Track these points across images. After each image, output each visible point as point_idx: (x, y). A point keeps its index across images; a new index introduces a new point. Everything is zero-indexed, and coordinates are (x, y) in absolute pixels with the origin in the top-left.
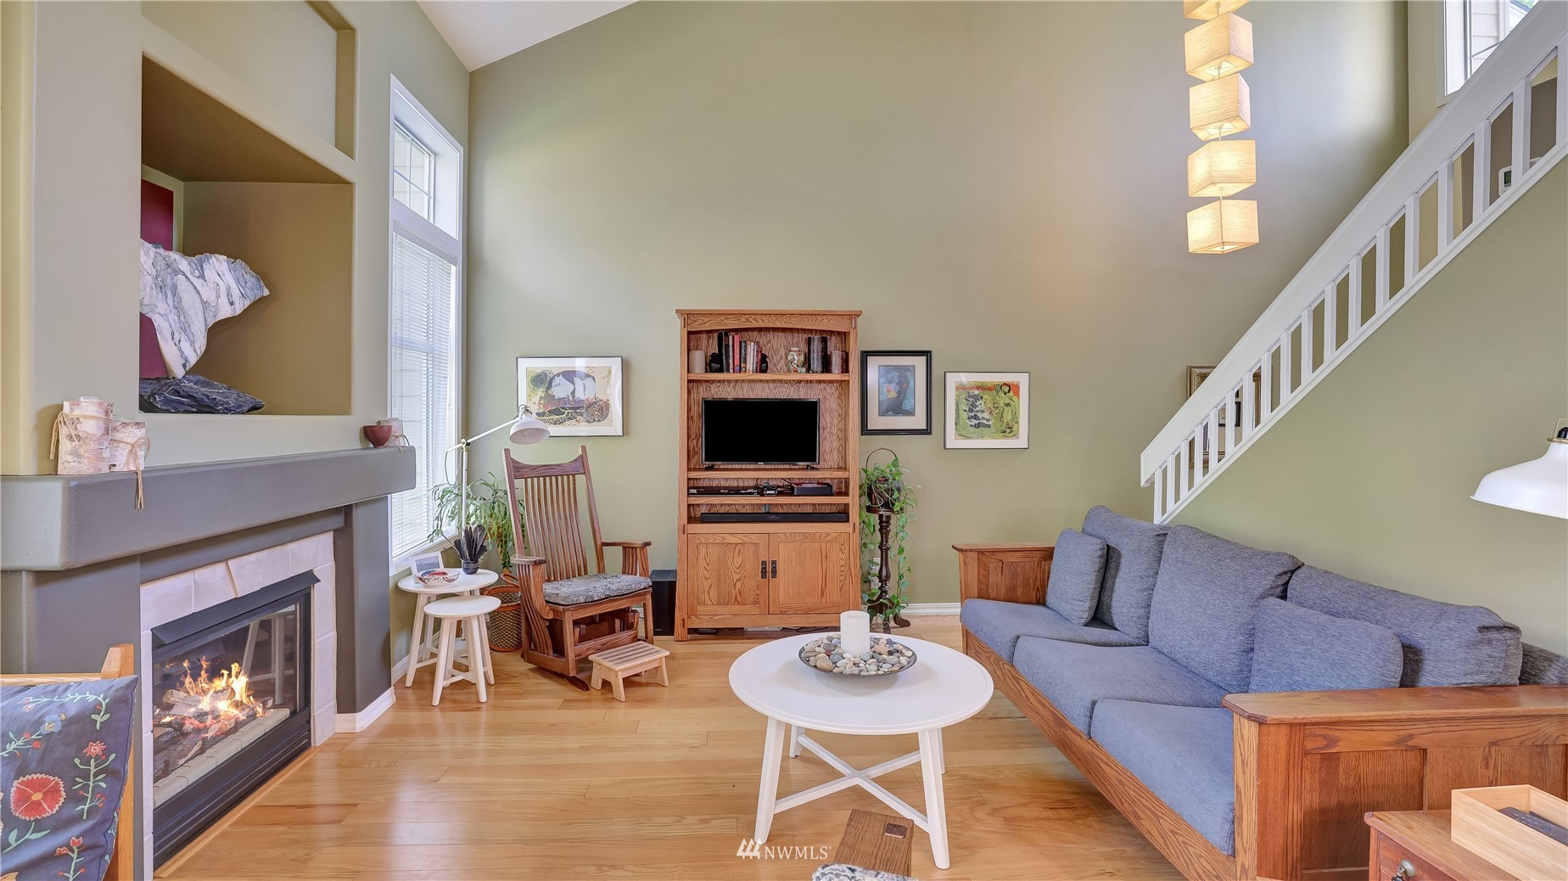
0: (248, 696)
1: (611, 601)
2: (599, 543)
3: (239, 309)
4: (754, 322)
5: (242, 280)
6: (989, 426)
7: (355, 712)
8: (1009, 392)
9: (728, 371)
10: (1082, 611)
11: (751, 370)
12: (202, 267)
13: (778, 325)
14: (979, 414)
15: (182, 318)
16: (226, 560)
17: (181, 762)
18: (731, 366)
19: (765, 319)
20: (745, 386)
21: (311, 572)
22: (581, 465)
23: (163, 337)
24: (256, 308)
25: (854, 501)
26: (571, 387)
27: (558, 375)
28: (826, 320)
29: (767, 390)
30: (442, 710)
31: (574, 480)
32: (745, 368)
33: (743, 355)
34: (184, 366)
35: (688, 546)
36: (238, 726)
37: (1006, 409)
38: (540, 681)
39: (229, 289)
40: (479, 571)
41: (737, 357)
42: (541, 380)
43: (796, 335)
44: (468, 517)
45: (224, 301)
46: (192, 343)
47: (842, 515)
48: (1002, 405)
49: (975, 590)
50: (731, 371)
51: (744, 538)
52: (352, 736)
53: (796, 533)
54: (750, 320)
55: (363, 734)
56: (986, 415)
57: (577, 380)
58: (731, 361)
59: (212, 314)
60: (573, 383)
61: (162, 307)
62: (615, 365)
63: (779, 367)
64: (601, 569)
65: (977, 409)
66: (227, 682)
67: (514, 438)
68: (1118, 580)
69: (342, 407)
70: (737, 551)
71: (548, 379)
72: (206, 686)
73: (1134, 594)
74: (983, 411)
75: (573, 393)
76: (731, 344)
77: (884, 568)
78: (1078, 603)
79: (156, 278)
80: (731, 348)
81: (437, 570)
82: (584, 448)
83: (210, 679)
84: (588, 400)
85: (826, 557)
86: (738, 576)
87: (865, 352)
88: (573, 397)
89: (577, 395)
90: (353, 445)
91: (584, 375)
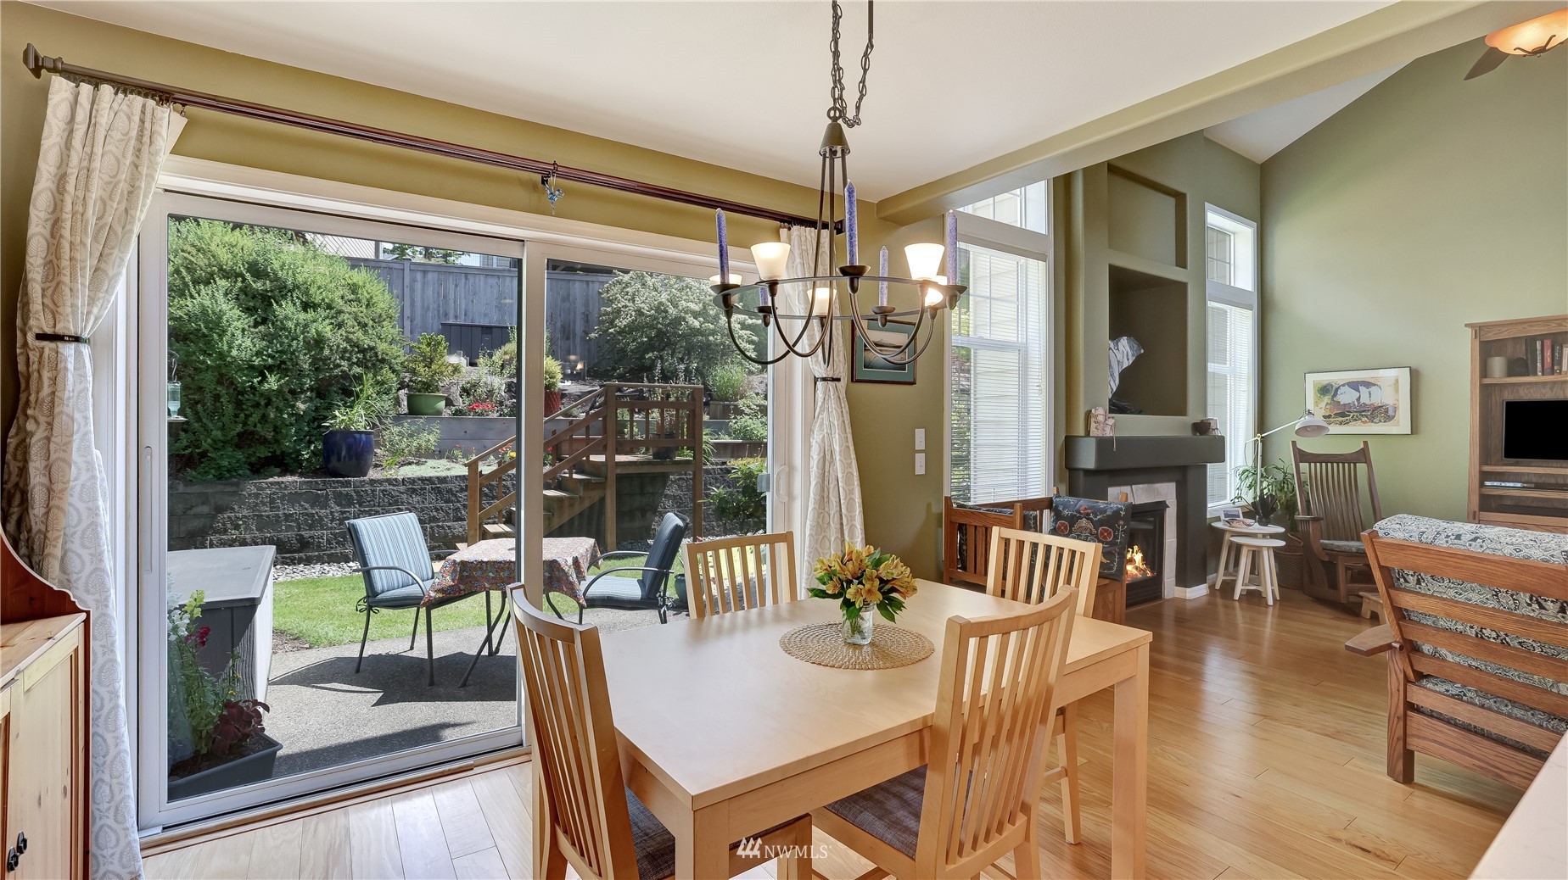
3: (1131, 362)
5: (1132, 347)
7: (1185, 588)
9: (1535, 374)
12: (1118, 344)
15: (1111, 370)
16: (1132, 484)
18: (1540, 370)
21: (1164, 502)
22: (1363, 455)
26: (1357, 394)
27: (1343, 385)
31: (1355, 467)
32: (1560, 370)
33: (1556, 358)
39: (1127, 353)
40: (1270, 524)
41: (1548, 360)
42: (1324, 390)
44: (1262, 491)
45: (1125, 359)
46: (1114, 381)
50: (1540, 374)
52: (1184, 600)
54: (1564, 323)
57: (1362, 388)
58: (1540, 365)
59: (1121, 364)
60: (1358, 390)
62: (1404, 376)
67: (1298, 432)
69: (1181, 411)
71: (1334, 389)
75: (1358, 399)
76: (1541, 348)
80: (1539, 352)
81: (1239, 519)
82: (1366, 443)
84: (1372, 404)
88: (1359, 402)
89: (1362, 401)
90: (1188, 433)
91: (1368, 384)
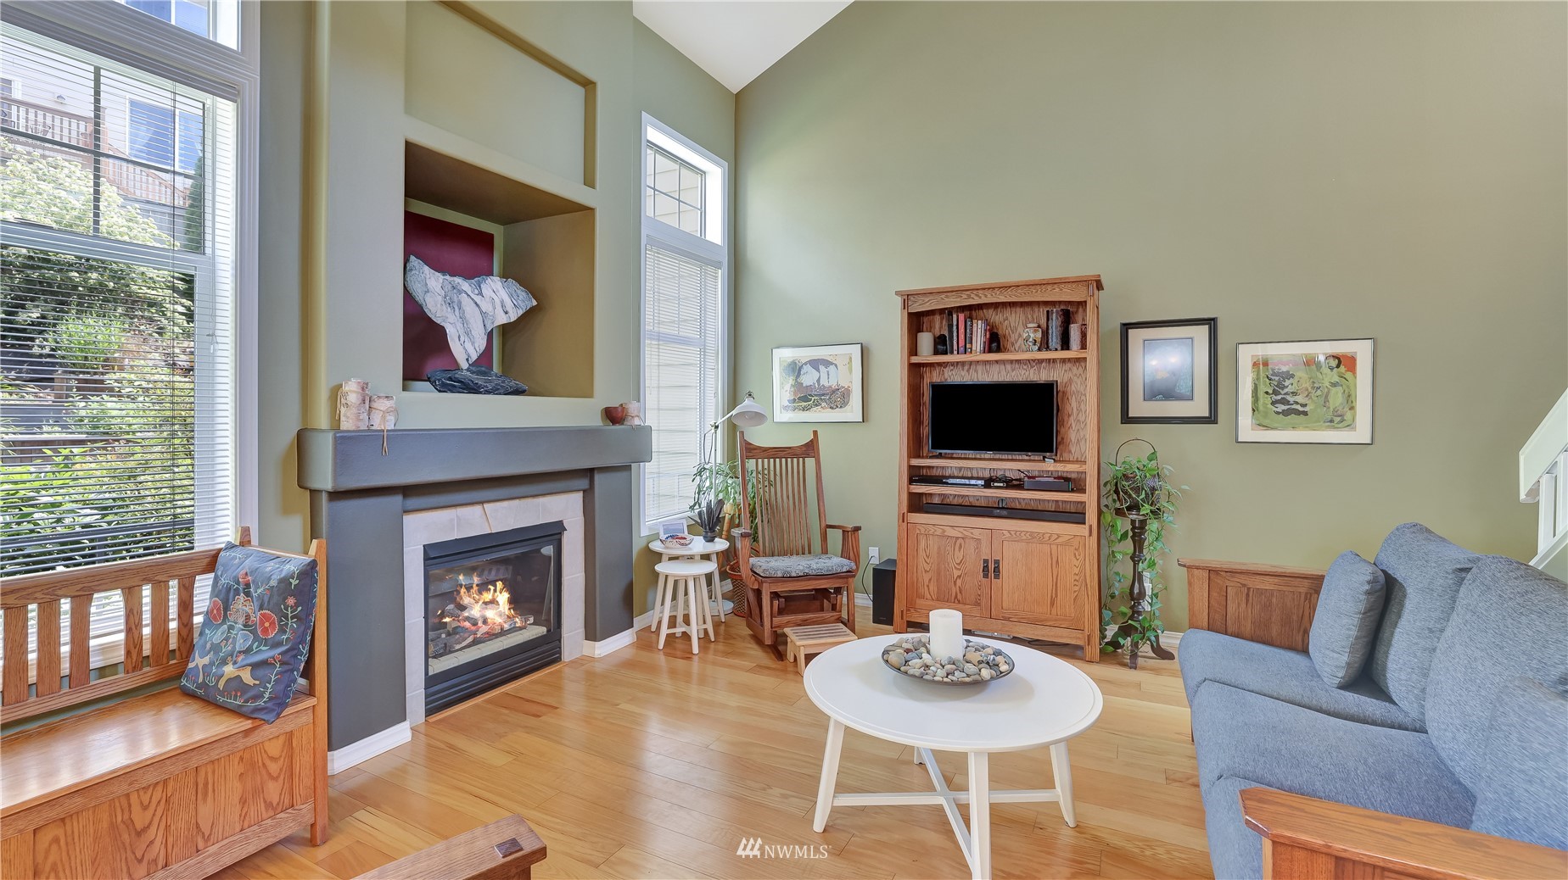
0: (509, 609)
1: (810, 579)
2: (823, 525)
3: (513, 317)
4: (976, 298)
5: (514, 295)
6: (1305, 413)
7: (595, 641)
8: (1338, 366)
9: (952, 353)
10: (1336, 667)
11: (978, 350)
12: (480, 287)
13: (1002, 299)
14: (1288, 398)
15: (465, 325)
16: (482, 503)
17: (458, 647)
18: (955, 347)
19: (988, 293)
20: (980, 368)
21: (560, 523)
22: (811, 449)
23: (452, 340)
24: (529, 315)
25: (1089, 498)
26: (818, 375)
27: (806, 364)
28: (1057, 290)
29: (1004, 373)
30: (666, 654)
31: (804, 463)
32: (971, 349)
33: (968, 335)
34: (467, 360)
35: (908, 536)
36: (503, 633)
37: (1334, 390)
38: (750, 646)
39: (502, 303)
40: (717, 539)
41: (962, 336)
42: (795, 369)
43: (1036, 310)
45: (499, 311)
46: (473, 343)
47: (1076, 516)
48: (1327, 384)
49: (1204, 619)
50: (955, 352)
51: (965, 532)
52: (592, 659)
53: (1022, 532)
54: (972, 296)
55: (601, 659)
56: (1299, 399)
57: (822, 368)
58: (955, 343)
59: (490, 321)
60: (818, 370)
61: (452, 318)
62: (855, 352)
63: (1017, 347)
64: (825, 551)
65: (1286, 390)
66: (493, 596)
68: (1398, 630)
69: (584, 390)
70: (958, 545)
71: (798, 368)
72: (477, 597)
73: (1419, 654)
74: (1294, 394)
75: (818, 381)
76: (955, 323)
77: (1137, 584)
78: (1332, 654)
79: (445, 297)
80: (955, 328)
81: (680, 535)
82: (815, 433)
83: (480, 592)
84: (830, 387)
85: (1057, 561)
86: (958, 573)
87: (1124, 325)
88: (819, 384)
89: (822, 383)
90: (596, 421)
91: (827, 363)
